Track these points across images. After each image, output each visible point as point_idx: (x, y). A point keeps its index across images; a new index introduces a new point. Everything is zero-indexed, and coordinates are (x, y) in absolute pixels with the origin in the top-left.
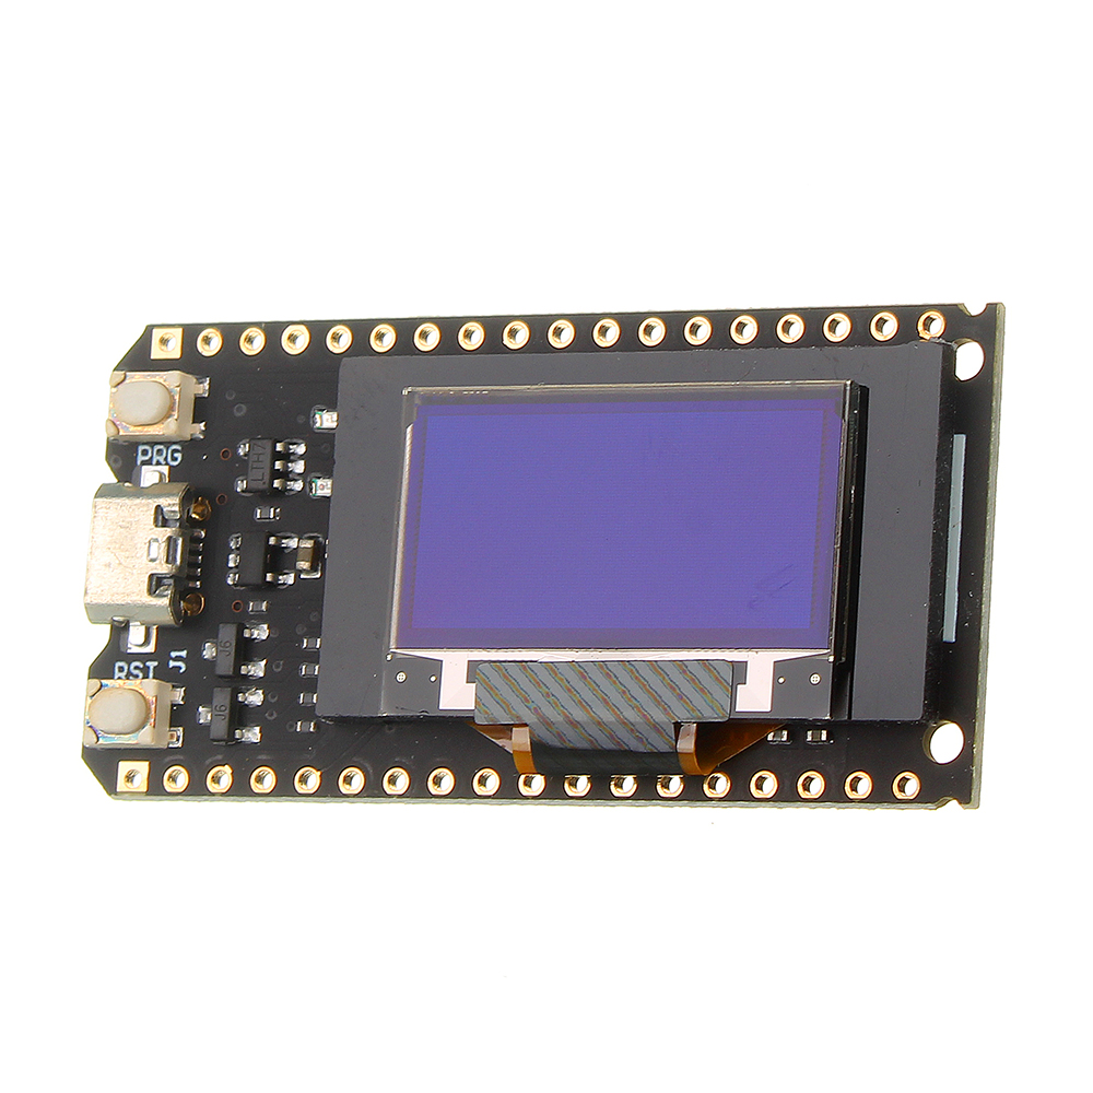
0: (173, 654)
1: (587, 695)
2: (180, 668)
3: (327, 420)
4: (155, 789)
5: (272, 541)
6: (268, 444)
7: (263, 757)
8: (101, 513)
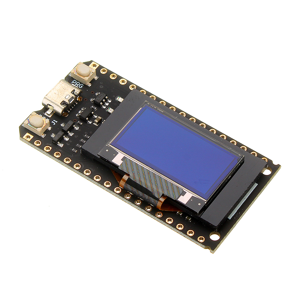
0: (54, 121)
1: (147, 177)
2: (54, 124)
3: (120, 99)
4: (32, 142)
5: (93, 113)
6: (105, 95)
7: (61, 150)
8: (61, 83)
